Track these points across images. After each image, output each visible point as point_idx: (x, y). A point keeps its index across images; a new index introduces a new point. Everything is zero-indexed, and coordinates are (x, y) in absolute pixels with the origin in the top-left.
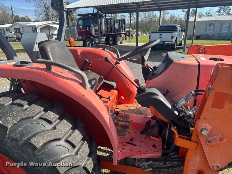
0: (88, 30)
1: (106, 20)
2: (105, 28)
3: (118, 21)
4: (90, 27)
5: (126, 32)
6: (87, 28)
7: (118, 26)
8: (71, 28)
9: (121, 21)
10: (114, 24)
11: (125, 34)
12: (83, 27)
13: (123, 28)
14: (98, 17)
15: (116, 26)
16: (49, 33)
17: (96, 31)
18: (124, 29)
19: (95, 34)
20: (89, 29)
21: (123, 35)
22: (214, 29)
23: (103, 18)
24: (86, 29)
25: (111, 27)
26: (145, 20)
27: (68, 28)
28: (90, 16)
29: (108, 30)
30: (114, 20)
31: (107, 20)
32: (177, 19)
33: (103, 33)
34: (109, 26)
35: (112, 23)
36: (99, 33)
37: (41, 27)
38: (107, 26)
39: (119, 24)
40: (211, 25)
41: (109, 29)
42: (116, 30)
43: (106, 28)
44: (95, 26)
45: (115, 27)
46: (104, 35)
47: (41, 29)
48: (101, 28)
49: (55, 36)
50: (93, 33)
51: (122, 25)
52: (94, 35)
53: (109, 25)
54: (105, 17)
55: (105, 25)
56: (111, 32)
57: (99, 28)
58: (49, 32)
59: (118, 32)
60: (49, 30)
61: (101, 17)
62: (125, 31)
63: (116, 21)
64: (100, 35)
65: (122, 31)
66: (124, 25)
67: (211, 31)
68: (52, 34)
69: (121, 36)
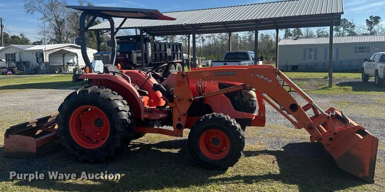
0: (127, 57)
1: (153, 45)
2: (151, 55)
3: (171, 46)
4: (130, 53)
5: (183, 60)
6: (127, 55)
7: (170, 52)
8: (104, 55)
9: (175, 46)
10: (165, 50)
11: (182, 63)
12: (120, 54)
13: (179, 55)
14: (142, 41)
15: (168, 52)
16: (64, 62)
17: (138, 58)
18: (181, 57)
19: (138, 63)
20: (130, 56)
21: (179, 65)
22: (315, 55)
23: (149, 42)
24: (125, 56)
25: (161, 54)
26: (220, 43)
27: (99, 55)
28: (131, 39)
29: (156, 58)
30: (165, 45)
31: (155, 45)
32: (271, 40)
33: (149, 61)
34: (157, 53)
35: (163, 49)
36: (142, 62)
37: (51, 52)
38: (155, 52)
39: (173, 50)
40: (311, 50)
41: (158, 56)
42: (168, 58)
43: (154, 55)
44: (137, 53)
45: (166, 54)
46: (151, 65)
47: (50, 55)
48: (146, 54)
49: (72, 67)
50: (135, 62)
51: (177, 51)
52: (135, 64)
53: (158, 51)
54: (152, 41)
55: (152, 51)
56: (161, 61)
57: (144, 54)
58: (64, 60)
59: (170, 60)
60: (63, 57)
61: (146, 40)
62: (181, 59)
63: (167, 46)
64: (144, 64)
65: (178, 59)
66: (180, 50)
67: (313, 59)
68: (68, 63)
69: (175, 66)
